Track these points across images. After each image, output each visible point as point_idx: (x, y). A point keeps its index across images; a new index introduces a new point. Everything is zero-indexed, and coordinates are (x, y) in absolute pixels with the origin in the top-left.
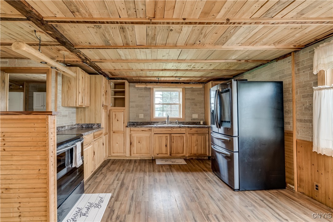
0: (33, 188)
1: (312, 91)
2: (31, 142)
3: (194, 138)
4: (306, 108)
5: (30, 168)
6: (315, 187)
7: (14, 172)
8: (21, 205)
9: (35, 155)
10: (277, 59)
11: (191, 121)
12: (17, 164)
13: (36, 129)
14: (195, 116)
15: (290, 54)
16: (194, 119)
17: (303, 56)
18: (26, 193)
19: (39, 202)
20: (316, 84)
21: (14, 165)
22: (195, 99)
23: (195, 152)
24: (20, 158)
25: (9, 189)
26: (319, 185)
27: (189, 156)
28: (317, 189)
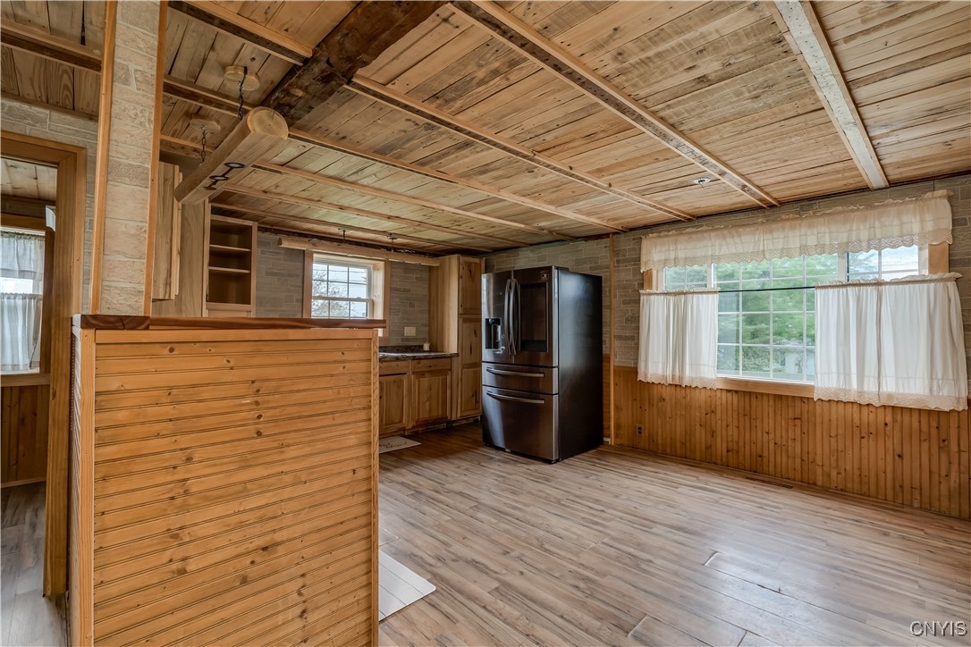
0: (337, 524)
1: (639, 295)
2: (333, 400)
3: (425, 381)
4: (627, 320)
5: (333, 472)
6: (638, 430)
7: (287, 493)
8: (308, 579)
9: (345, 435)
10: (587, 238)
11: (400, 343)
12: (296, 467)
13: (347, 365)
14: (410, 331)
15: (607, 235)
16: (408, 339)
17: (625, 243)
18: (322, 541)
19: (354, 554)
20: (642, 286)
21: (286, 473)
22: (409, 291)
23: (426, 416)
24: (307, 450)
25: (272, 546)
26: (642, 426)
27: (413, 427)
28: (640, 433)
